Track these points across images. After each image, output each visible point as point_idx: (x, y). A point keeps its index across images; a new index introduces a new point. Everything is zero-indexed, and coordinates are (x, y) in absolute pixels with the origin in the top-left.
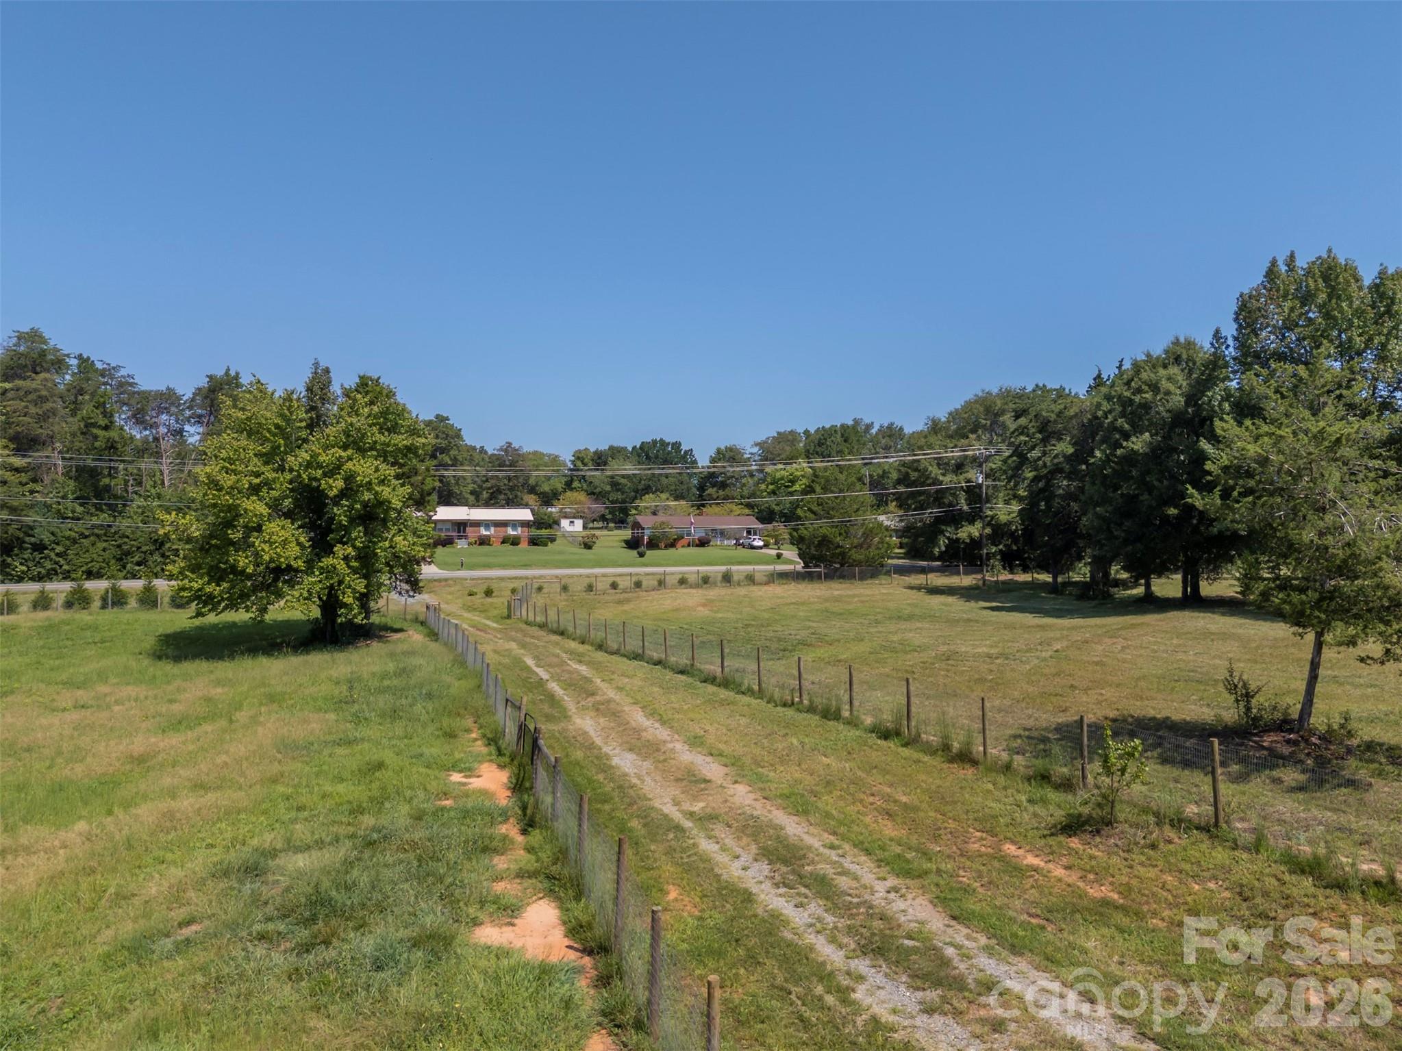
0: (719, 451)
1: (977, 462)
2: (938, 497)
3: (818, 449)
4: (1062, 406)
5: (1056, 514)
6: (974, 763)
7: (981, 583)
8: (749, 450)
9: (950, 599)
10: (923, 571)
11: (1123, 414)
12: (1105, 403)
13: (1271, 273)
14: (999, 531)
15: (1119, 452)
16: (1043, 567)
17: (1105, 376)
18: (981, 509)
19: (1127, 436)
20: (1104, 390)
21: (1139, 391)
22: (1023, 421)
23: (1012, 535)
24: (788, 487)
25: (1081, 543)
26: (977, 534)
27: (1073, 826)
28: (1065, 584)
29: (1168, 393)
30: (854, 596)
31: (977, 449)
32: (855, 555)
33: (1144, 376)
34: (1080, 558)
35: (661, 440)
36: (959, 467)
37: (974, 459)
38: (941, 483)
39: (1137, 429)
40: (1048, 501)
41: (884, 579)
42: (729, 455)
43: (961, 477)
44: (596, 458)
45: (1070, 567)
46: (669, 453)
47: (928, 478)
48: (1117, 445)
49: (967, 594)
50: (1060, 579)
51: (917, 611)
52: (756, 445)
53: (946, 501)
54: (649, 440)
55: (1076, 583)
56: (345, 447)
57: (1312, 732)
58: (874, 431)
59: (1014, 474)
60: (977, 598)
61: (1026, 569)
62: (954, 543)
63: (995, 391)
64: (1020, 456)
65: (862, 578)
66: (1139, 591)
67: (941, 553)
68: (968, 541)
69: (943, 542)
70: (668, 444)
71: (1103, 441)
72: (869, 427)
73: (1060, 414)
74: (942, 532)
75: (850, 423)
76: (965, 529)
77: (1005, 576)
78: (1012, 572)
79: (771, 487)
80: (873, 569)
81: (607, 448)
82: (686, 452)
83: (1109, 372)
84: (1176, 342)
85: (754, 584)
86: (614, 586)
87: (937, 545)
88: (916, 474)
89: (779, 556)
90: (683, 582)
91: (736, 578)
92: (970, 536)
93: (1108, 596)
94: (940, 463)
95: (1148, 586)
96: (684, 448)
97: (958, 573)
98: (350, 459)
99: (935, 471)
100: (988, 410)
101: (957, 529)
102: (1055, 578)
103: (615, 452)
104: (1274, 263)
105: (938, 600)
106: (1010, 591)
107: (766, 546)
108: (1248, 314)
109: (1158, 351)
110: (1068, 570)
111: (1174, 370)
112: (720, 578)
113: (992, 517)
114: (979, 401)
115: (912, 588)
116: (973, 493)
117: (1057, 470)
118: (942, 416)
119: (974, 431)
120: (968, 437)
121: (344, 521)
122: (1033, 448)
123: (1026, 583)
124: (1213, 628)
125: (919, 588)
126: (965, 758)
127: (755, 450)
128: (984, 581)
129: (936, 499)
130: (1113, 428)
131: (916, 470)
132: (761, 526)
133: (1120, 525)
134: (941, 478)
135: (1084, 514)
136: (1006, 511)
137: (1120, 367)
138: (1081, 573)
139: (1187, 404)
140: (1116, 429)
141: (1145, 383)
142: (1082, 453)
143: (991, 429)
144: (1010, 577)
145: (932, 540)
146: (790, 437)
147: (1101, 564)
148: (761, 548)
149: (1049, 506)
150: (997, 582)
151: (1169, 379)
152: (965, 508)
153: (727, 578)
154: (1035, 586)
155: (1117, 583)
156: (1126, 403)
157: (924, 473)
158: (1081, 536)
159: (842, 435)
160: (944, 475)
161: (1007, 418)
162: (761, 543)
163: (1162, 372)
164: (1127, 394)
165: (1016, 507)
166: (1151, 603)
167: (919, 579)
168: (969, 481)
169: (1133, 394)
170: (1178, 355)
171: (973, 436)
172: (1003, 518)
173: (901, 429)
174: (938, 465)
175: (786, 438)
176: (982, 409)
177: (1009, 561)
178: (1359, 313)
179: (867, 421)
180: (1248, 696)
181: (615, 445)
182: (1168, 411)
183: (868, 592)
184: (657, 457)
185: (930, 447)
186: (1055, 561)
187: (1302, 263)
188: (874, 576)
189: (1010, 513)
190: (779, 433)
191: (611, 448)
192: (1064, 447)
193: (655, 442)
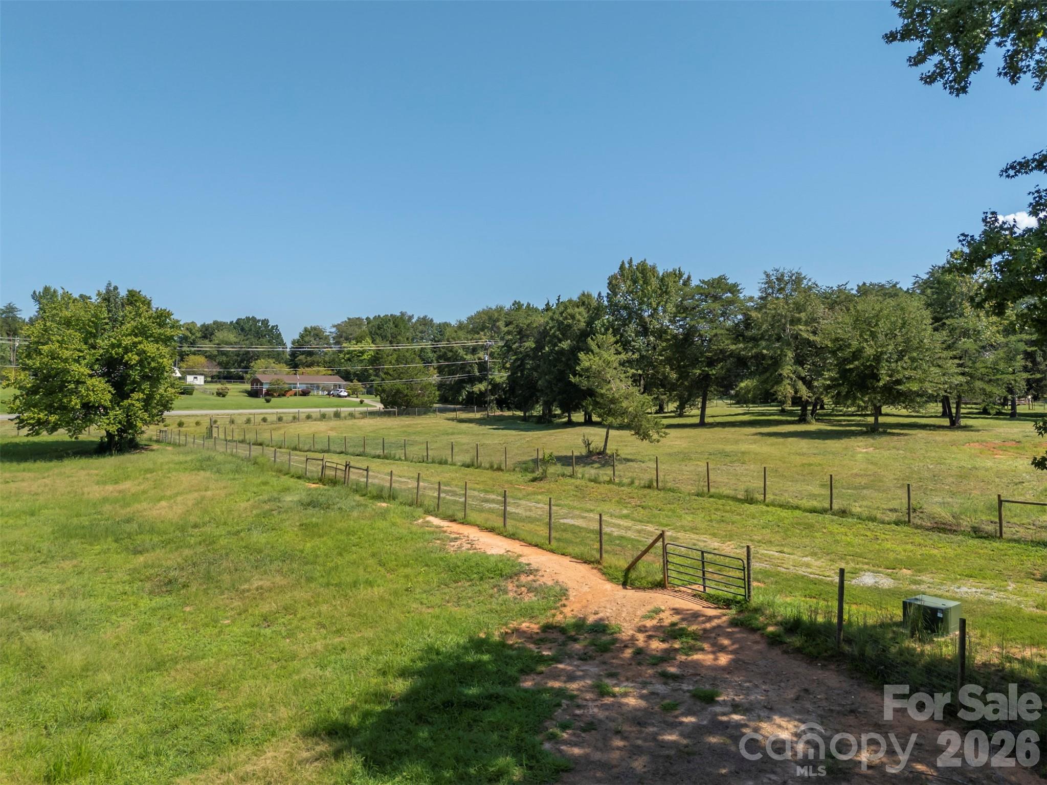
0: (306, 330)
1: (484, 348)
2: (463, 368)
3: (378, 332)
4: (530, 321)
5: (526, 378)
6: (502, 470)
7: (486, 416)
8: (328, 330)
9: (471, 425)
10: (454, 410)
11: (559, 329)
12: (550, 322)
13: (622, 267)
14: (495, 387)
15: (556, 348)
16: (519, 408)
17: (551, 304)
18: (486, 375)
19: (560, 341)
20: (550, 314)
21: (566, 318)
22: (510, 328)
23: (503, 390)
24: (359, 356)
25: (538, 394)
26: (483, 389)
27: (534, 480)
28: (529, 417)
29: (579, 321)
30: (420, 424)
31: (484, 340)
32: (415, 401)
33: (568, 310)
34: (537, 402)
35: (253, 317)
36: (474, 350)
37: (482, 346)
38: (465, 360)
39: (565, 337)
40: (522, 372)
41: (432, 415)
42: (314, 333)
43: (476, 356)
44: (204, 330)
45: (532, 408)
46: (260, 327)
47: (458, 356)
48: (556, 345)
49: (480, 422)
50: (527, 414)
51: (456, 431)
52: (334, 326)
53: (467, 370)
54: (244, 317)
55: (535, 416)
56: (136, 336)
57: (607, 455)
58: (414, 321)
59: (504, 356)
60: (485, 424)
61: (509, 409)
62: (470, 394)
63: (494, 307)
64: (508, 346)
65: (419, 415)
66: (565, 420)
67: (463, 400)
68: (478, 393)
69: (464, 394)
70: (259, 321)
71: (549, 342)
72: (411, 317)
73: (528, 325)
74: (464, 388)
75: (398, 314)
76: (477, 386)
77: (498, 413)
78: (502, 410)
79: (347, 356)
80: (425, 409)
81: (212, 322)
82: (273, 327)
83: (553, 303)
84: (583, 295)
85: (355, 418)
86: (264, 420)
87: (461, 395)
88: (451, 354)
89: (362, 402)
90: (309, 417)
91: (342, 415)
92: (480, 390)
93: (550, 422)
94: (465, 348)
95: (569, 417)
96: (271, 324)
97: (473, 411)
98: (140, 343)
99: (461, 352)
100: (490, 318)
101: (472, 386)
102: (525, 414)
103: (219, 326)
104: (623, 262)
105: (464, 426)
106: (501, 420)
107: (349, 396)
108: (613, 285)
109: (575, 298)
110: (531, 410)
111: (582, 309)
112: (332, 415)
113: (492, 380)
114: (485, 312)
115: (449, 419)
116: (483, 366)
117: (527, 356)
118: (464, 319)
119: (482, 330)
120: (479, 333)
121: (137, 378)
122: (515, 343)
123: (509, 417)
124: (592, 432)
125: (453, 420)
126: (499, 469)
127: (334, 330)
128: (488, 415)
129: (461, 369)
130: (554, 336)
131: (451, 351)
132: (345, 383)
133: (557, 385)
134: (465, 357)
135: (540, 379)
136: (500, 376)
137: (558, 300)
138: (538, 411)
139: (587, 326)
140: (555, 336)
141: (569, 315)
142: (539, 347)
143: (492, 329)
144: (501, 413)
145: (459, 392)
146: (358, 323)
147: (548, 405)
148: (346, 397)
149: (522, 374)
150: (494, 416)
151: (579, 313)
152: (478, 374)
153: (337, 415)
154: (514, 418)
155: (555, 416)
156: (560, 323)
157: (456, 353)
158: (538, 391)
159: (394, 323)
160: (466, 354)
161: (501, 324)
162: (346, 394)
163: (576, 309)
164: (561, 319)
165: (505, 374)
166: (570, 424)
167: (452, 415)
168: (479, 359)
169: (564, 320)
170: (584, 301)
171: (482, 333)
172: (498, 380)
173: (432, 320)
174: (463, 349)
175: (354, 322)
176: (487, 318)
177: (501, 404)
178: (654, 292)
179: (410, 314)
180: (589, 444)
181: (219, 320)
182: (578, 329)
183: (425, 422)
184: (250, 330)
185: (459, 339)
186: (524, 405)
187: (635, 263)
188: (425, 413)
189: (501, 377)
190: (349, 319)
191: (215, 323)
192: (530, 344)
193: (248, 318)
